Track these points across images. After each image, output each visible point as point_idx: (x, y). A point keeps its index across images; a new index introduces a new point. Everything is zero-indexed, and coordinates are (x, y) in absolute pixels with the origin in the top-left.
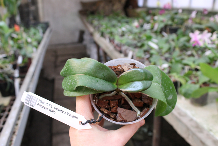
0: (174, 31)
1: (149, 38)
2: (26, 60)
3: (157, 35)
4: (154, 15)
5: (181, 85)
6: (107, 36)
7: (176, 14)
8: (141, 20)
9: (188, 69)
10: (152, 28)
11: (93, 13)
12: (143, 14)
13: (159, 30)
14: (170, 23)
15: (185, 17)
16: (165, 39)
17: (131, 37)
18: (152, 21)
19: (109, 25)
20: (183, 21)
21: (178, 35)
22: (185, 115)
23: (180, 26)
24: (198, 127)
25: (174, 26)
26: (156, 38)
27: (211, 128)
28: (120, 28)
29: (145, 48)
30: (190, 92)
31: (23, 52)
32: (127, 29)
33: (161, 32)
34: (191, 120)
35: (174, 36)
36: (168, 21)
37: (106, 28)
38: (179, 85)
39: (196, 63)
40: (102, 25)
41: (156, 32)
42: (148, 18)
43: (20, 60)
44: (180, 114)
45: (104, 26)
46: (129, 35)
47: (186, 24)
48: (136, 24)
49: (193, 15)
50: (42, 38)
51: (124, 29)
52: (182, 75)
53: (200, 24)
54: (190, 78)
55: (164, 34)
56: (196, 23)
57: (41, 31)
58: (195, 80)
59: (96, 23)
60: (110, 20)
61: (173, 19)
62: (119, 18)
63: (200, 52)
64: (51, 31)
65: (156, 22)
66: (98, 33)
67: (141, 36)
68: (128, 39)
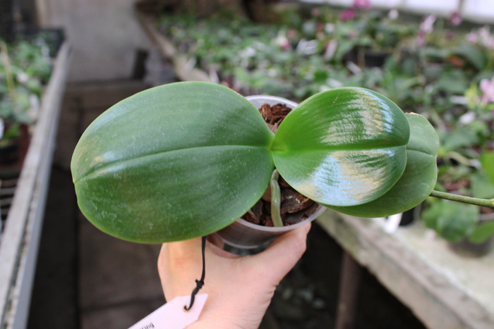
0: (376, 61)
1: (321, 77)
2: (14, 130)
3: (335, 69)
4: (321, 21)
6: (214, 67)
7: (378, 20)
8: (293, 34)
10: (322, 52)
11: (169, 10)
12: (295, 19)
13: (339, 57)
14: (366, 40)
15: (402, 29)
16: (356, 79)
17: (273, 72)
18: (320, 35)
19: (213, 40)
20: (395, 39)
22: (446, 285)
23: (389, 50)
25: (377, 50)
26: (337, 78)
28: (243, 48)
31: (4, 108)
32: (257, 50)
33: (344, 63)
34: (465, 298)
35: (375, 74)
36: (361, 36)
37: (208, 47)
40: (194, 41)
41: (332, 62)
42: (309, 27)
44: (431, 279)
45: (201, 41)
46: (267, 68)
47: (403, 45)
48: (282, 40)
49: (427, 25)
50: (52, 68)
51: (251, 51)
53: (435, 45)
55: (353, 67)
57: (45, 50)
59: (179, 33)
60: (212, 29)
61: (372, 33)
62: (235, 24)
63: (448, 117)
64: (70, 51)
65: (329, 37)
66: (188, 59)
67: (300, 70)
68: (267, 76)
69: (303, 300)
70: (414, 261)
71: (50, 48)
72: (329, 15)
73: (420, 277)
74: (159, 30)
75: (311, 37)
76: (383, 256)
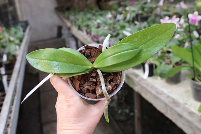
0: (144, 19)
1: (123, 27)
2: (11, 58)
3: (130, 24)
5: (156, 67)
6: (84, 29)
7: (145, 3)
8: (114, 12)
9: (160, 52)
10: (125, 18)
11: (68, 9)
12: (116, 6)
13: (131, 19)
14: (140, 12)
15: (154, 6)
16: (137, 27)
17: (106, 28)
18: (124, 12)
19: (85, 18)
20: (152, 10)
21: (148, 23)
22: (162, 93)
23: (150, 14)
24: (174, 102)
25: (145, 15)
26: (130, 27)
27: (186, 102)
28: (96, 20)
29: (120, 36)
30: (165, 72)
31: (7, 50)
32: (101, 20)
33: (133, 21)
34: (168, 97)
35: (145, 24)
36: (138, 11)
37: (83, 22)
38: (154, 66)
39: (168, 46)
40: (78, 20)
41: (129, 22)
42: (120, 9)
43: (5, 58)
44: (157, 92)
45: (80, 20)
46: (104, 27)
47: (155, 12)
48: (109, 15)
49: (161, 3)
50: (24, 36)
51: (99, 21)
52: (156, 58)
53: (168, 11)
54: (164, 60)
55: (136, 22)
56: (164, 11)
57: (21, 29)
58: (168, 61)
59: (72, 18)
60: (85, 15)
61: (143, 9)
62: (94, 12)
64: (30, 29)
65: (127, 12)
66: (76, 27)
67: (116, 26)
68: (104, 29)
69: (126, 113)
70: (152, 87)
71: (23, 28)
73: (153, 92)
74: (65, 17)
75: (121, 13)
76: (142, 87)
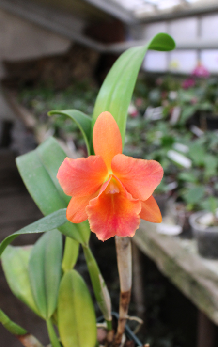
1: (168, 143)
3: (181, 134)
4: (165, 89)
6: (71, 136)
8: (139, 101)
10: (167, 118)
13: (183, 121)
14: (206, 106)
16: (201, 141)
18: (165, 102)
25: (217, 114)
26: (182, 142)
33: (188, 127)
36: (202, 102)
41: (177, 127)
42: (155, 95)
48: (130, 108)
55: (197, 131)
59: (39, 106)
61: (212, 98)
65: (173, 103)
66: (48, 129)
67: (148, 136)
72: (172, 83)
74: (21, 103)
75: (157, 104)
